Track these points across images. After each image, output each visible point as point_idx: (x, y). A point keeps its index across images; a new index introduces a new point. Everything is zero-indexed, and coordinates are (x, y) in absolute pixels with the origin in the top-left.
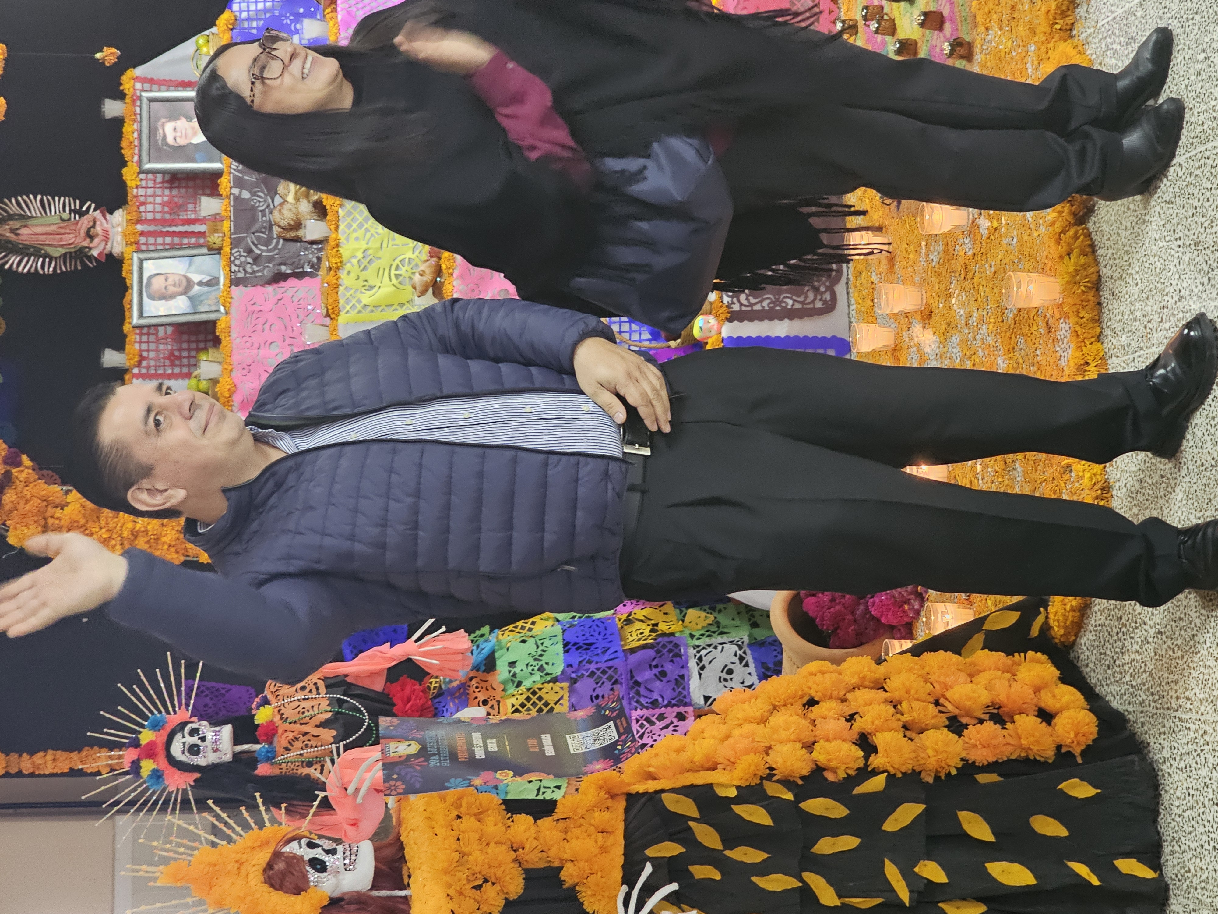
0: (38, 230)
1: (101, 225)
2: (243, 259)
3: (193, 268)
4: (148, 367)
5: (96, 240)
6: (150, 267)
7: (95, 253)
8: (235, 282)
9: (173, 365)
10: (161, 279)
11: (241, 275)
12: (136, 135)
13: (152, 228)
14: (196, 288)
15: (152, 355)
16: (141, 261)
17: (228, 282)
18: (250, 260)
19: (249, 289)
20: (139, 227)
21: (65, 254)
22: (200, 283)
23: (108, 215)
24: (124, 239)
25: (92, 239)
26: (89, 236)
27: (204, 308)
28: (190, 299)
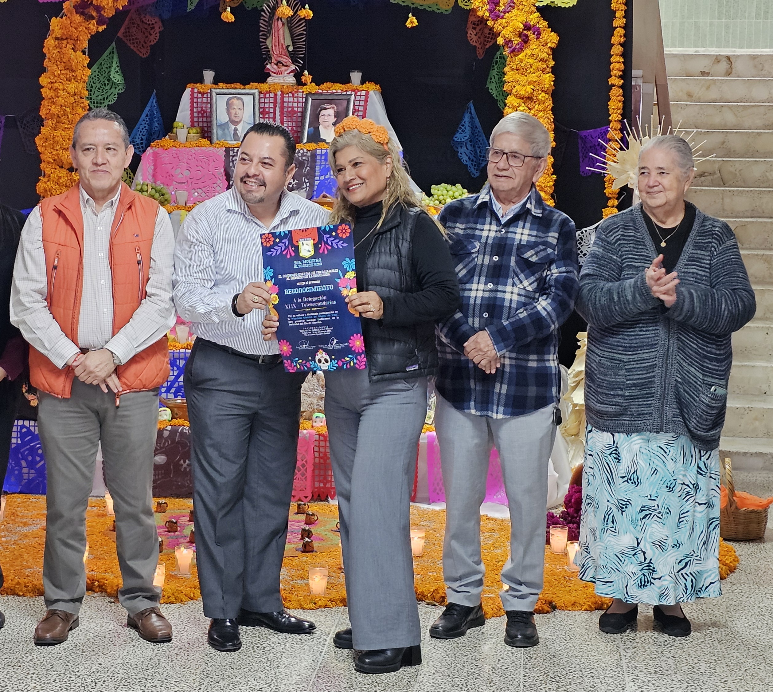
0: (281, 32)
1: (286, 70)
3: (246, 125)
4: (197, 98)
5: (275, 67)
7: (268, 66)
9: (198, 112)
10: (241, 107)
11: (231, 153)
12: (334, 91)
13: (279, 101)
14: (233, 127)
15: (205, 100)
16: (253, 94)
20: (279, 93)
21: (268, 48)
22: (236, 130)
23: (292, 74)
24: (275, 84)
25: (277, 65)
26: (278, 63)
27: (220, 132)
28: (227, 122)
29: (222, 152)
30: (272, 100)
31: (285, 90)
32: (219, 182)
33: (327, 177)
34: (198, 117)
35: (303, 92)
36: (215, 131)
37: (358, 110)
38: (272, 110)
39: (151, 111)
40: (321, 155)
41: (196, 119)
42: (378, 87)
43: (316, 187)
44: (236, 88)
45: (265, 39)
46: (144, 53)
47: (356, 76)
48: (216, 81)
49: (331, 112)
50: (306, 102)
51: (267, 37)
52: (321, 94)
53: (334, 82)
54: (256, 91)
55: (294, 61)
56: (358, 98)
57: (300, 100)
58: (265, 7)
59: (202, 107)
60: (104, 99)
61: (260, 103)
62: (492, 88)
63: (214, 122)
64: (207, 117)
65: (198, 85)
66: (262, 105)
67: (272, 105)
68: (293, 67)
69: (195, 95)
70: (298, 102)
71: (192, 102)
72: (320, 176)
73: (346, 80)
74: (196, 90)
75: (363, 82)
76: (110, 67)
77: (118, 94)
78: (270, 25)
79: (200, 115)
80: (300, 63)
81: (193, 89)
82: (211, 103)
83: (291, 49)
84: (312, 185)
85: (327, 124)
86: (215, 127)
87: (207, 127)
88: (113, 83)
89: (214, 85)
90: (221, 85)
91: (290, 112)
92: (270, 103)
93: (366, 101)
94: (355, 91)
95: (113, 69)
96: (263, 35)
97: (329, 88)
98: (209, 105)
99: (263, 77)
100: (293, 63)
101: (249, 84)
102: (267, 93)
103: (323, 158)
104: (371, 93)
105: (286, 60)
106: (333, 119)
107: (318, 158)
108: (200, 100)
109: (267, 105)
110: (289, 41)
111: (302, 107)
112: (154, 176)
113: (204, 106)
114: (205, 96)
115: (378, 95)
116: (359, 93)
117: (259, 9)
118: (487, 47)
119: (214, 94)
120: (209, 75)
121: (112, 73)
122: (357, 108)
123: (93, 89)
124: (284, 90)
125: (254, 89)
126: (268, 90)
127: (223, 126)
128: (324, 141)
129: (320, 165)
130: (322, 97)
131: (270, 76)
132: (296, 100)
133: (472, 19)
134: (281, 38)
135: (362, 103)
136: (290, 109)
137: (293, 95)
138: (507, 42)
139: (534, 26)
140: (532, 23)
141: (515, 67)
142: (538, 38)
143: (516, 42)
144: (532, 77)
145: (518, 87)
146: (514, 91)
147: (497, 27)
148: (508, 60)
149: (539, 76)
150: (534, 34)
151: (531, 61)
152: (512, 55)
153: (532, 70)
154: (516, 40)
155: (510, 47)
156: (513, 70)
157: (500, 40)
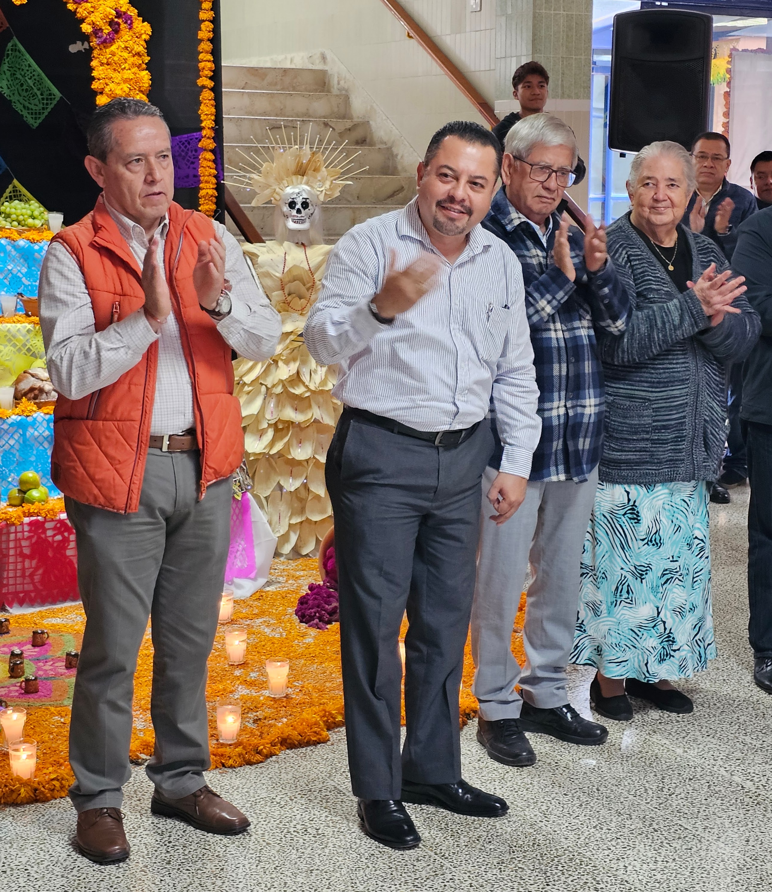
138: (97, 31)
139: (125, 13)
140: (123, 10)
141: (105, 61)
142: (131, 28)
143: (107, 31)
144: (128, 74)
145: (112, 86)
146: (107, 90)
147: (82, 12)
148: (95, 53)
149: (135, 74)
150: (126, 23)
151: (126, 55)
152: (102, 46)
153: (126, 65)
154: (107, 29)
155: (99, 37)
156: (102, 64)
157: (86, 28)
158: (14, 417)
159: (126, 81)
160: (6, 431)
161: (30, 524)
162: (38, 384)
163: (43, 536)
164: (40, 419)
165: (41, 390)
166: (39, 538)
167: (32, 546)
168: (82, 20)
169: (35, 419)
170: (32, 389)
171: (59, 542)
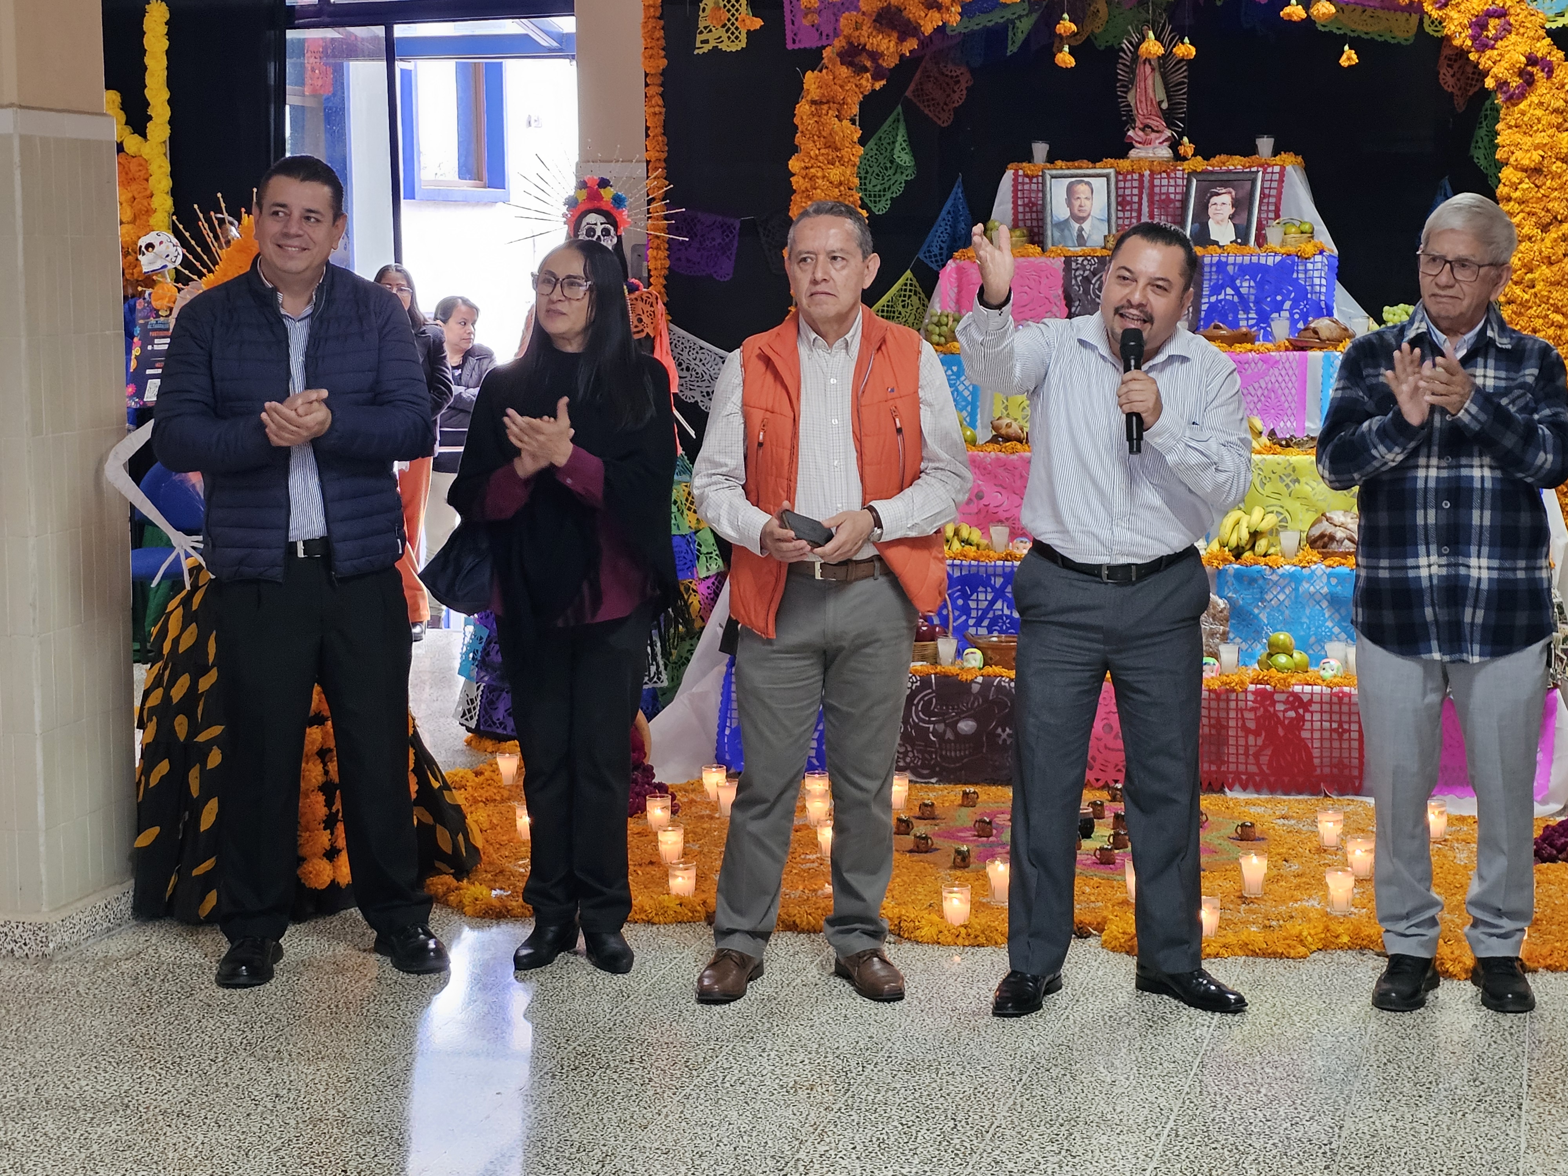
0: (1150, 82)
1: (1157, 138)
2: (1088, 267)
3: (1097, 222)
4: (1023, 184)
5: (1141, 133)
6: (1099, 184)
7: (1130, 133)
8: (1068, 260)
9: (1024, 205)
10: (1089, 194)
11: (1074, 265)
12: (1231, 167)
13: (1146, 184)
14: (1077, 226)
15: (1034, 187)
16: (1107, 176)
17: (1069, 254)
18: (1087, 273)
19: (1062, 273)
20: (1147, 173)
21: (1129, 105)
22: (1081, 230)
23: (1166, 144)
24: (1140, 159)
25: (1143, 130)
26: (1145, 127)
27: (1057, 234)
28: (1067, 221)
29: (1059, 264)
30: (1136, 184)
31: (1157, 168)
32: (1055, 309)
33: (1221, 297)
34: (1024, 213)
35: (1183, 170)
36: (1049, 233)
37: (1269, 196)
38: (1136, 199)
39: (954, 205)
40: (1211, 265)
41: (1021, 216)
42: (1300, 159)
43: (1203, 313)
44: (1080, 168)
45: (1126, 93)
46: (944, 120)
47: (1265, 144)
48: (1051, 159)
49: (1226, 199)
50: (1188, 186)
51: (1129, 90)
52: (1212, 172)
53: (1231, 153)
54: (1112, 171)
55: (1170, 125)
56: (1268, 177)
57: (1180, 182)
58: (1125, 44)
59: (1030, 198)
60: (884, 190)
61: (1117, 188)
62: (1479, 156)
63: (1049, 219)
64: (1037, 212)
65: (1024, 164)
66: (1121, 192)
67: (1136, 191)
68: (1168, 133)
69: (1020, 180)
70: (1176, 186)
71: (1015, 191)
72: (1209, 296)
73: (1250, 150)
74: (1021, 172)
75: (1276, 153)
76: (894, 143)
77: (906, 181)
78: (1133, 71)
79: (1027, 209)
80: (1179, 127)
81: (1016, 171)
82: (1043, 191)
83: (1165, 106)
84: (1197, 310)
85: (1219, 217)
86: (1049, 227)
87: (1038, 227)
88: (899, 166)
89: (1048, 165)
90: (1059, 163)
91: (1163, 201)
92: (1132, 187)
93: (1281, 181)
94: (1264, 166)
95: (897, 145)
96: (1122, 86)
97: (1224, 163)
98: (1040, 195)
99: (1122, 149)
100: (1168, 127)
101: (1101, 160)
102: (1128, 173)
103: (1214, 269)
104: (1289, 168)
105: (1158, 122)
106: (1229, 210)
107: (1207, 269)
108: (1026, 187)
109: (1128, 192)
110: (1161, 95)
111: (1182, 193)
112: (958, 302)
113: (1033, 195)
114: (1035, 180)
115: (1299, 172)
116: (1269, 170)
117: (1117, 47)
118: (1471, 93)
119: (1048, 177)
120: (1040, 149)
121: (896, 151)
122: (1267, 191)
123: (869, 176)
124: (1154, 168)
125: (1108, 167)
126: (1130, 168)
127: (1062, 225)
128: (1216, 243)
129: (1210, 280)
130: (1212, 178)
131: (1134, 147)
132: (1172, 182)
133: (1446, 52)
134: (1150, 91)
135: (1274, 184)
136: (1163, 197)
137: (1168, 174)
138: (1502, 84)
139: (1543, 59)
140: (1539, 55)
141: (1513, 123)
142: (1549, 77)
143: (1514, 84)
144: (1541, 138)
145: (1518, 154)
146: (1512, 160)
147: (1485, 62)
148: (1503, 112)
149: (1551, 137)
150: (1543, 71)
151: (1539, 112)
152: (1509, 104)
153: (1540, 126)
154: (1515, 82)
155: (1505, 93)
156: (1510, 127)
157: (1490, 83)
158: (1287, 567)
159: (1537, 147)
160: (1275, 584)
161: (1256, 693)
162: (1330, 529)
163: (1272, 710)
164: (1319, 572)
165: (1332, 538)
166: (1266, 710)
167: (1257, 719)
168: (1485, 74)
169: (1313, 572)
170: (1322, 536)
171: (1292, 719)
